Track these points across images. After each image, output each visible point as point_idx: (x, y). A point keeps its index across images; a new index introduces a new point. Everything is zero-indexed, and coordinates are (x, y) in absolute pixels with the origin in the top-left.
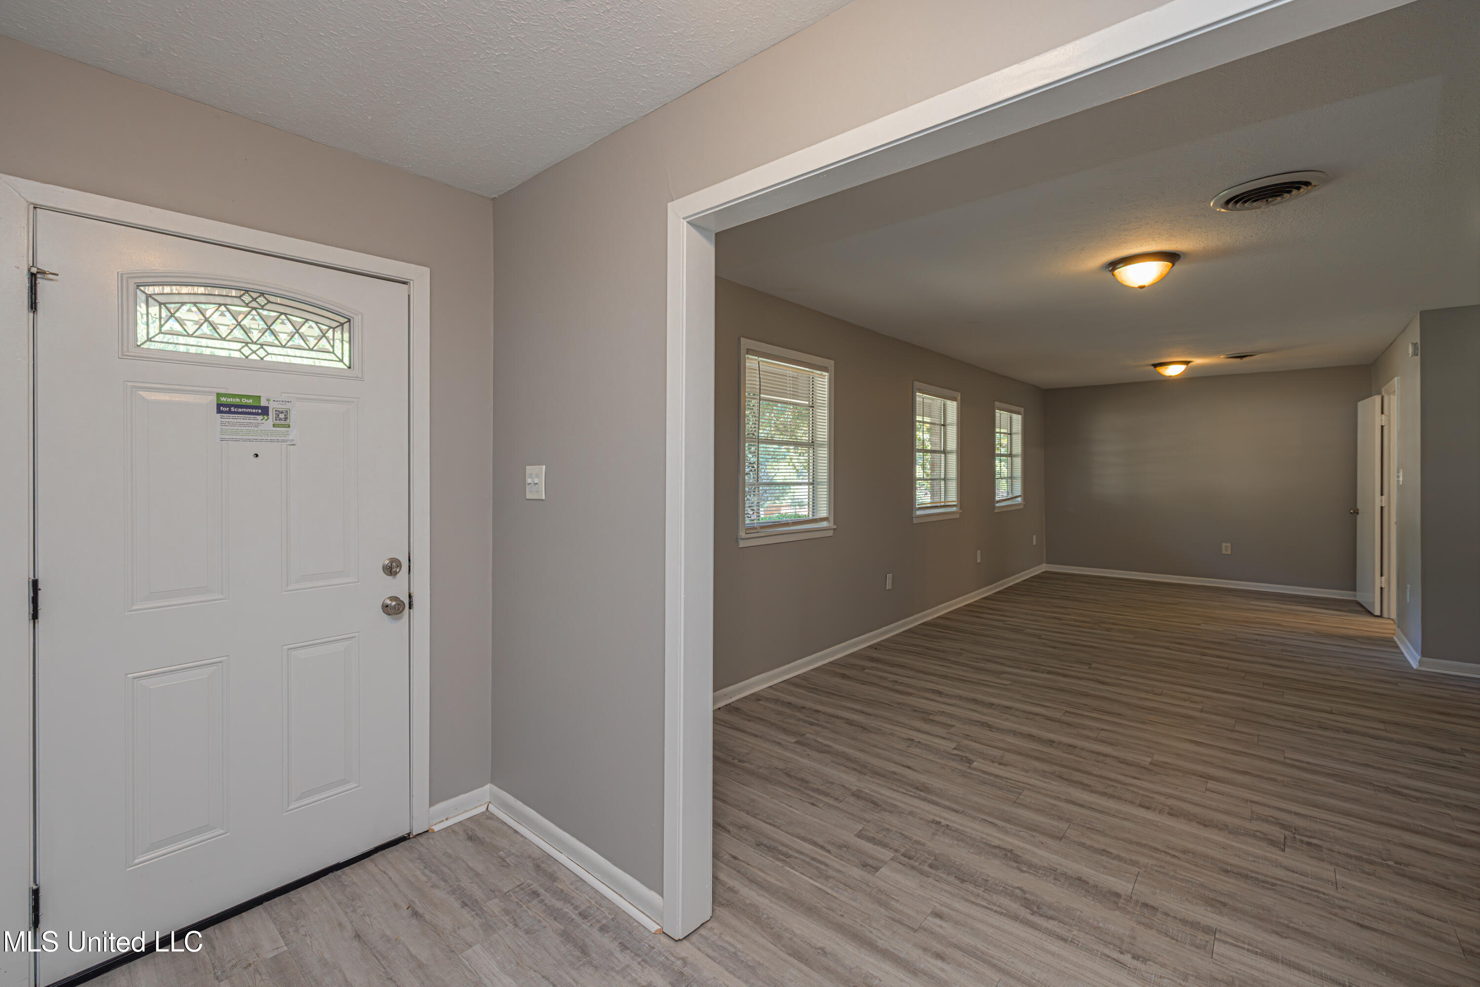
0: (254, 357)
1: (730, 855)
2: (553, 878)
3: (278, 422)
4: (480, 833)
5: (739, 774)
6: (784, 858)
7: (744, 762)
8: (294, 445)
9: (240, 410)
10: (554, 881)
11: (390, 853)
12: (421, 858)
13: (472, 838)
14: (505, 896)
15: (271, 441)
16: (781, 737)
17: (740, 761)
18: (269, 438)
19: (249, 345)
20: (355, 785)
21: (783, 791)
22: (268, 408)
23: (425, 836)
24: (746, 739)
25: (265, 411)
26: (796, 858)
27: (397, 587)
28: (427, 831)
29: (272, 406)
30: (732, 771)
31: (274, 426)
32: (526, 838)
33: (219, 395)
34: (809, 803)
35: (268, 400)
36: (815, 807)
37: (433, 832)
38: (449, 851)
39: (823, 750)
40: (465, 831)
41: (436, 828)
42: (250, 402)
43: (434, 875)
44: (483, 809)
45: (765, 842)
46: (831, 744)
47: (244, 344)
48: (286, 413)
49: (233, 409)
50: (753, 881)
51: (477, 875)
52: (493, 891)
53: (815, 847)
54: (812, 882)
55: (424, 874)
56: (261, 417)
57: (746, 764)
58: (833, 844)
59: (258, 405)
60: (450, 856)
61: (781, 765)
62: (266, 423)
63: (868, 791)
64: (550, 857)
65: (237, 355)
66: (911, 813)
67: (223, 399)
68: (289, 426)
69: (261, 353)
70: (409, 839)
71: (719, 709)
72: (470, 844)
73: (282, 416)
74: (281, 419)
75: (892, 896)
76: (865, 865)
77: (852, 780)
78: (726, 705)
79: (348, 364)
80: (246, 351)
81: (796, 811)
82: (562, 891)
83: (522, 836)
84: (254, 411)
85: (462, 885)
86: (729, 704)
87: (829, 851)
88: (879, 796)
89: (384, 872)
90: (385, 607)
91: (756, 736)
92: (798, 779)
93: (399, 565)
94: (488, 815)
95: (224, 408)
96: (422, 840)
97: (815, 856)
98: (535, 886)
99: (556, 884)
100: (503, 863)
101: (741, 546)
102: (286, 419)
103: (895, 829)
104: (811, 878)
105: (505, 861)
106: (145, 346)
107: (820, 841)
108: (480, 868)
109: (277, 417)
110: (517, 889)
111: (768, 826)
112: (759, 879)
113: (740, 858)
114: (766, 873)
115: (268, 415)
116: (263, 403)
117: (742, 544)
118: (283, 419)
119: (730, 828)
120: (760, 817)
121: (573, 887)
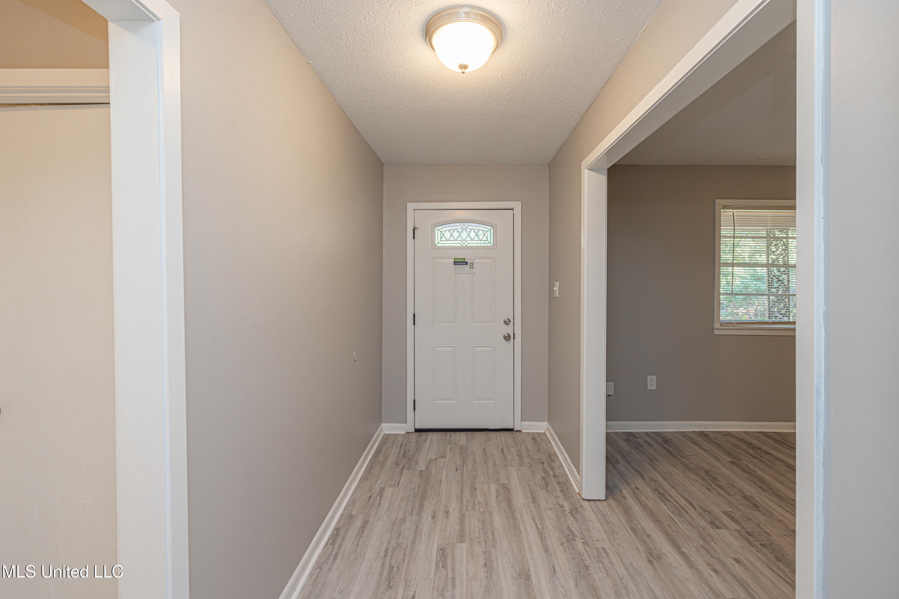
0: (464, 245)
1: (636, 486)
2: (553, 461)
3: (471, 267)
4: (537, 438)
5: (674, 461)
6: (664, 500)
7: (683, 458)
8: (475, 275)
9: (460, 263)
10: (553, 462)
11: (506, 433)
12: (514, 438)
13: (533, 439)
14: (532, 459)
15: (469, 273)
16: (722, 456)
17: (682, 457)
18: (468, 272)
19: (463, 241)
20: (494, 402)
21: (695, 477)
22: (467, 262)
23: (519, 432)
24: (697, 449)
25: (466, 263)
26: (672, 503)
27: (509, 330)
28: (520, 431)
29: (469, 261)
30: (672, 459)
31: (469, 268)
32: (552, 446)
33: (455, 259)
34: (706, 488)
35: (468, 259)
36: (709, 491)
37: (522, 432)
38: (524, 440)
39: (746, 470)
40: (533, 436)
41: (524, 431)
42: (462, 260)
43: (514, 444)
44: (543, 431)
45: (661, 490)
46: (756, 470)
47: (461, 241)
48: (473, 263)
49: (458, 263)
50: (639, 500)
51: (528, 450)
52: (530, 456)
53: (688, 503)
54: (670, 514)
55: (512, 443)
56: (465, 265)
57: (685, 459)
58: (700, 507)
59: (464, 261)
60: (523, 441)
61: (706, 466)
62: (467, 267)
63: (758, 500)
64: (556, 455)
65: (460, 245)
66: (780, 521)
67: (456, 260)
68: (473, 268)
69: (466, 243)
70: (513, 431)
71: (694, 432)
72: (532, 440)
73: (471, 265)
74: (471, 266)
75: (715, 541)
76: (712, 523)
77: (751, 490)
78: (700, 432)
79: (492, 244)
80: (462, 243)
81: (694, 488)
82: (553, 466)
83: (551, 445)
84: (464, 263)
85: (521, 450)
86: (703, 432)
87: (695, 509)
88: (764, 505)
89: (501, 437)
90: (505, 337)
91: (705, 450)
92: (710, 476)
93: (509, 321)
94: (544, 434)
95: (456, 263)
96: (517, 433)
97: (684, 507)
98: (544, 461)
99: (552, 463)
100: (539, 450)
101: (715, 333)
102: (473, 266)
103: (755, 521)
104: (672, 513)
105: (540, 449)
106: (437, 245)
107: (694, 503)
108: (530, 448)
109: (470, 265)
110: (538, 459)
111: (669, 486)
112: (642, 500)
113: (640, 490)
114: (648, 500)
115: (467, 264)
116: (466, 261)
117: (716, 332)
118: (472, 265)
119: (646, 478)
120: (668, 481)
121: (557, 467)
